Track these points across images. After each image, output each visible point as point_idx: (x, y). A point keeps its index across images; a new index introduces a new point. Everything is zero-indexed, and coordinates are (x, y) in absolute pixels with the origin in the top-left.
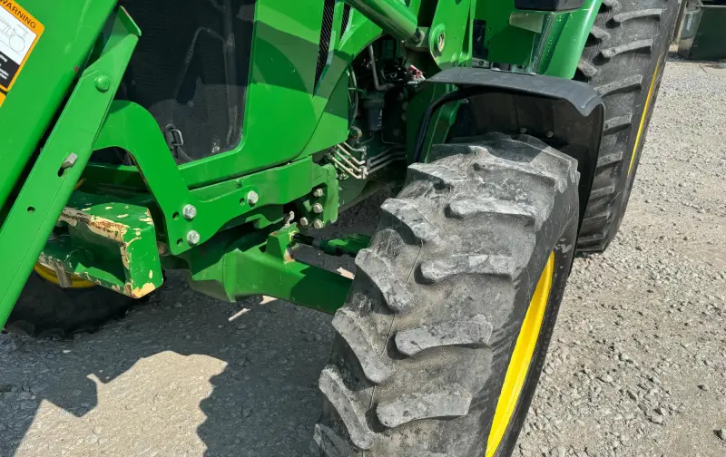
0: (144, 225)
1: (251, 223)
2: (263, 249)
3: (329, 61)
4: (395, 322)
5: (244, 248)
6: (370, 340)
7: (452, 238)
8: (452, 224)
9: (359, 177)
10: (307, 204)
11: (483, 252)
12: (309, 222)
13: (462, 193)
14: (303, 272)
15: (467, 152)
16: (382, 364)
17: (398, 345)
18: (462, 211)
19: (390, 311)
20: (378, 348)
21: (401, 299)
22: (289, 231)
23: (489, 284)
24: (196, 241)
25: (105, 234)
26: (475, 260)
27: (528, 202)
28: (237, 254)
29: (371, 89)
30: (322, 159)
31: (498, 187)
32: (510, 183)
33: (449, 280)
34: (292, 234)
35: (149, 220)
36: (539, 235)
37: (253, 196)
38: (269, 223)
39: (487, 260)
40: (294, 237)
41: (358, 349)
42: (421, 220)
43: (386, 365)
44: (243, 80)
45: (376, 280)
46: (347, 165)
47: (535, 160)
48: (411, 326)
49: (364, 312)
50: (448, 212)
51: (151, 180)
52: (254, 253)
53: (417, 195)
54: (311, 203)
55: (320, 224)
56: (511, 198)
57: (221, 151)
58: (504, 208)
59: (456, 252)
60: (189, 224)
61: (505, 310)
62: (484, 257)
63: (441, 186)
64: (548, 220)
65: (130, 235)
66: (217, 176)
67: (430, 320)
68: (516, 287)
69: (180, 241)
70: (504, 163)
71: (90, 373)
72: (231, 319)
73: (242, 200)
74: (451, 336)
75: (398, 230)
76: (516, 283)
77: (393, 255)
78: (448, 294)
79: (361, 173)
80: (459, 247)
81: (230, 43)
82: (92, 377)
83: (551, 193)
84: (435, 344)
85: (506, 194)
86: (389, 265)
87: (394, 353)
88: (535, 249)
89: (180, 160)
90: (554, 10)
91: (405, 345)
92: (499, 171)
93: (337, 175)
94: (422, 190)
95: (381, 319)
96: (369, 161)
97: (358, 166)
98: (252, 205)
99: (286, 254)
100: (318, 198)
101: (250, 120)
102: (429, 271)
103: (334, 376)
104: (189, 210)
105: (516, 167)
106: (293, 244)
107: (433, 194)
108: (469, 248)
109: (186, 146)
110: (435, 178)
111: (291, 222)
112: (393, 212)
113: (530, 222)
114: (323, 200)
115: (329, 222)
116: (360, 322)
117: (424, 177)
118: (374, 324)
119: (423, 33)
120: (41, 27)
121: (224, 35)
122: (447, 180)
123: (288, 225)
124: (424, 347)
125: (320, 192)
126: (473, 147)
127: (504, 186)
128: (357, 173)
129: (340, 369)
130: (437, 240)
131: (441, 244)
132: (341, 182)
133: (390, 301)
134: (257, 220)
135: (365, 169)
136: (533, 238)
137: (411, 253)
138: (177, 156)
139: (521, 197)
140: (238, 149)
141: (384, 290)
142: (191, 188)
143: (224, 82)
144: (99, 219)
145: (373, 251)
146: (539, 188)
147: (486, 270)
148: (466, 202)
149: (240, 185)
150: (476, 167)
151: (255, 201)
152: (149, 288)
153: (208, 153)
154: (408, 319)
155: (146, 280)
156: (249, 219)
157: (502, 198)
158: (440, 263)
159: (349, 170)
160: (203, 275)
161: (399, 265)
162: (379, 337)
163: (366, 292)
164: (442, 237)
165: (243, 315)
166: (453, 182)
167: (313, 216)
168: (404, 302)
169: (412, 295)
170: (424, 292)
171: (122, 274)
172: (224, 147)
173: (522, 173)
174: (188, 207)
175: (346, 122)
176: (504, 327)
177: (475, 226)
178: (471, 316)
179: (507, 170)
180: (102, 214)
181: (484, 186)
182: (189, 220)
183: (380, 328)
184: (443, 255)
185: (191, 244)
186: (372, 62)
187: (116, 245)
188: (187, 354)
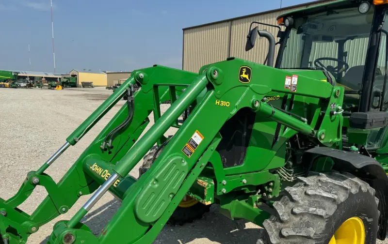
0: (211, 184)
1: (243, 190)
2: (246, 201)
3: (278, 140)
4: (282, 225)
5: (240, 200)
6: (274, 230)
7: (305, 201)
8: (307, 197)
9: (290, 181)
10: (266, 188)
11: (316, 207)
12: (267, 195)
13: (312, 188)
14: (260, 212)
15: (319, 175)
16: (276, 238)
17: (282, 232)
18: (309, 193)
19: (282, 222)
20: (276, 233)
21: (285, 218)
22: (258, 197)
23: (316, 218)
24: (224, 192)
25: (202, 185)
26: (311, 209)
27: (336, 194)
28: (237, 202)
29: (298, 148)
30: (274, 171)
31: (326, 188)
32: (330, 187)
33: (302, 214)
34: (258, 198)
35: (213, 183)
36: (338, 206)
37: (245, 181)
38: (250, 192)
39: (316, 210)
40: (259, 199)
41: (269, 233)
42: (296, 194)
43: (278, 239)
44: (247, 145)
45: (278, 211)
46: (285, 176)
47: (345, 181)
48: (287, 227)
49: (273, 222)
50: (306, 193)
51: (216, 173)
52: (243, 202)
53: (297, 187)
54: (268, 188)
55: (270, 196)
56: (330, 192)
57: (237, 165)
58: (325, 195)
59: (306, 206)
60: (224, 186)
61: (321, 228)
62: (315, 209)
63: (305, 185)
64: (344, 202)
65: (208, 186)
66: (234, 173)
67: (294, 226)
68: (326, 221)
69: (220, 191)
70: (329, 180)
71: (179, 239)
72: (231, 232)
73: (241, 182)
74: (300, 233)
75: (288, 197)
76: (327, 220)
77: (285, 204)
78: (301, 219)
79: (291, 179)
80: (307, 204)
81: (245, 134)
82: (179, 240)
83: (347, 193)
84: (294, 234)
85: (328, 190)
86: (283, 207)
87: (281, 236)
88: (336, 210)
89: (224, 167)
90: (364, 129)
91: (284, 233)
92: (327, 183)
93: (279, 179)
94: (300, 185)
95: (278, 224)
96: (294, 175)
97: (290, 176)
98: (244, 183)
99: (255, 204)
100: (271, 186)
101: (247, 157)
102: (296, 210)
103: (261, 242)
104: (224, 182)
105: (334, 182)
106: (259, 202)
107: (303, 187)
108: (310, 205)
109: (227, 164)
110: (304, 182)
111: (259, 194)
112: (288, 191)
113: (334, 201)
114: (273, 187)
115: (275, 196)
116: (272, 224)
117: (301, 181)
118: (276, 226)
119: (315, 132)
120: (203, 138)
121: (243, 132)
122: (307, 183)
123: (257, 194)
124: (290, 234)
125: (272, 184)
126: (320, 174)
127: (328, 188)
128: (289, 179)
129: (263, 240)
130: (300, 201)
131: (301, 203)
132: (282, 181)
133: (282, 218)
134: (245, 190)
135: (292, 178)
136: (336, 207)
137: (291, 204)
138: (223, 166)
139: (334, 192)
140: (242, 165)
141: (280, 214)
142: (226, 175)
143: (241, 146)
144: (201, 181)
145: (279, 203)
146: (342, 190)
147: (315, 213)
148: (312, 191)
149: (241, 177)
150: (319, 180)
151: (245, 183)
152: (210, 203)
153: (233, 166)
154: (287, 225)
155: (209, 200)
156: (242, 189)
157: (326, 191)
158: (300, 208)
159: (285, 177)
160: (224, 207)
161: (287, 207)
162: (277, 230)
163: (275, 215)
164: (302, 201)
165: (237, 231)
166: (309, 184)
167: (268, 193)
168: (286, 219)
169: (289, 217)
170: (293, 217)
171: (203, 197)
172: (238, 164)
173: (335, 184)
174: (224, 181)
175: (284, 160)
176: (320, 234)
177: (314, 199)
178: (308, 228)
179: (330, 183)
180: (201, 179)
181: (320, 187)
182: (224, 185)
183: (277, 227)
184: (301, 206)
185: (223, 193)
186: (298, 140)
187: (203, 188)
188: (213, 241)
